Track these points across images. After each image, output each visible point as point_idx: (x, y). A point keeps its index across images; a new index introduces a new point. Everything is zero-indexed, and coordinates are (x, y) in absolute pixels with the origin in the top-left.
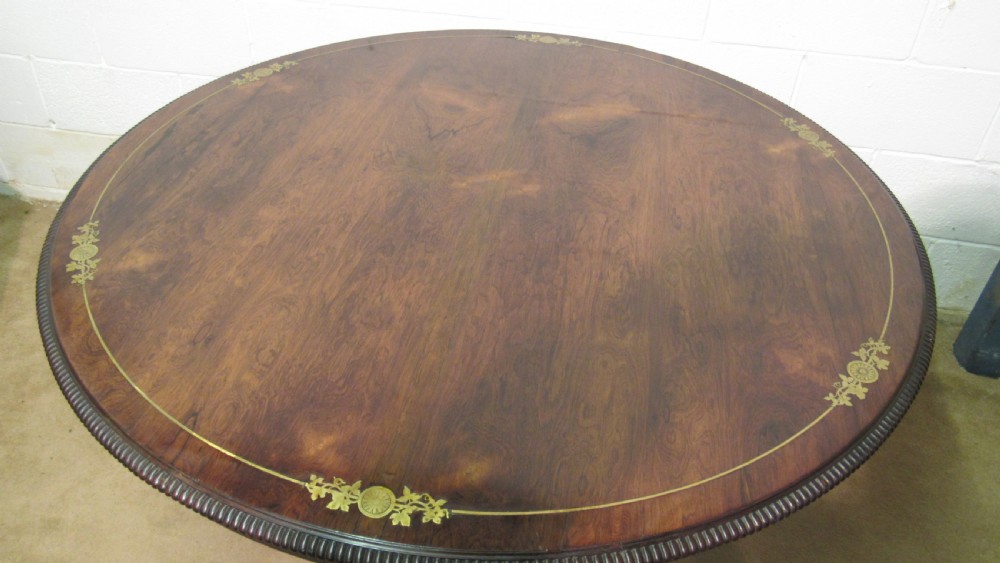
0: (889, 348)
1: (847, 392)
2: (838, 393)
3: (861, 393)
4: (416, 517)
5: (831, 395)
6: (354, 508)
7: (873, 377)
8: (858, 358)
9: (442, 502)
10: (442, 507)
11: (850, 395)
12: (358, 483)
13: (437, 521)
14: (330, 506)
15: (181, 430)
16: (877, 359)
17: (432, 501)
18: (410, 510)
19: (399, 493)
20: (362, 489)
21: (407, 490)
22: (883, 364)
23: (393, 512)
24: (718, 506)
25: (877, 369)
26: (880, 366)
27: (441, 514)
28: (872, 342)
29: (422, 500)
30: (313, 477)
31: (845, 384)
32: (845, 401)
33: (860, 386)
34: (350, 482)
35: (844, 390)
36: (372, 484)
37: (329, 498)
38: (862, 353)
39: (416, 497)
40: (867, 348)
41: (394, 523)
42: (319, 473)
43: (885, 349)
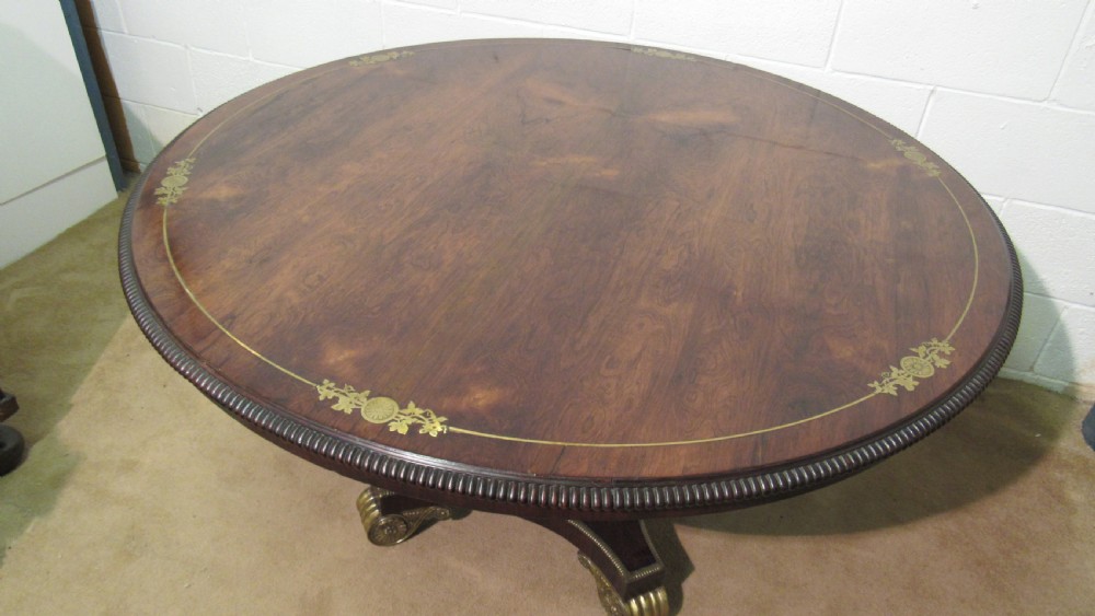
0: (952, 349)
1: (897, 382)
2: (884, 382)
3: (910, 385)
4: (414, 428)
5: (876, 383)
6: (357, 412)
7: (927, 372)
8: (917, 355)
9: (443, 419)
10: (442, 423)
11: (898, 386)
12: (367, 392)
13: (434, 434)
14: (334, 407)
15: (217, 328)
16: (936, 357)
17: (433, 417)
18: (410, 421)
19: (403, 406)
20: (369, 398)
21: (411, 405)
22: (943, 363)
23: (393, 420)
24: (725, 464)
25: (935, 367)
26: (938, 365)
27: (439, 429)
28: (935, 342)
29: (425, 415)
30: (326, 381)
31: (894, 375)
32: (890, 389)
33: (911, 379)
34: (359, 390)
35: (891, 381)
36: (380, 395)
37: (335, 400)
38: (922, 350)
39: (418, 412)
40: (928, 347)
41: (392, 430)
42: (332, 379)
43: (948, 350)
